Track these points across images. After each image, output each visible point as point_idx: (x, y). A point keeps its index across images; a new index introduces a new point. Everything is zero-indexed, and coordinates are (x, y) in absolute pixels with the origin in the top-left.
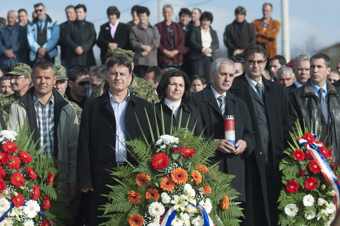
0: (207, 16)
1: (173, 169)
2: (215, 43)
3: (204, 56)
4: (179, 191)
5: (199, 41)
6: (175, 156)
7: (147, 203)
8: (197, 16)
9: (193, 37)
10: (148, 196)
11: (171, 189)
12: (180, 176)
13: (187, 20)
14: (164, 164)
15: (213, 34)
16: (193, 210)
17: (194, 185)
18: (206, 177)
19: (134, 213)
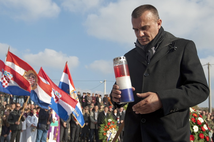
0: (100, 96)
1: (111, 125)
2: (101, 101)
3: (99, 103)
4: (112, 129)
5: (99, 100)
6: (112, 123)
7: (107, 131)
8: (99, 95)
9: (98, 99)
10: (107, 130)
11: (111, 128)
12: (112, 126)
13: (97, 96)
14: (110, 124)
15: (101, 99)
16: (114, 132)
17: (114, 128)
18: (116, 127)
19: (105, 132)
